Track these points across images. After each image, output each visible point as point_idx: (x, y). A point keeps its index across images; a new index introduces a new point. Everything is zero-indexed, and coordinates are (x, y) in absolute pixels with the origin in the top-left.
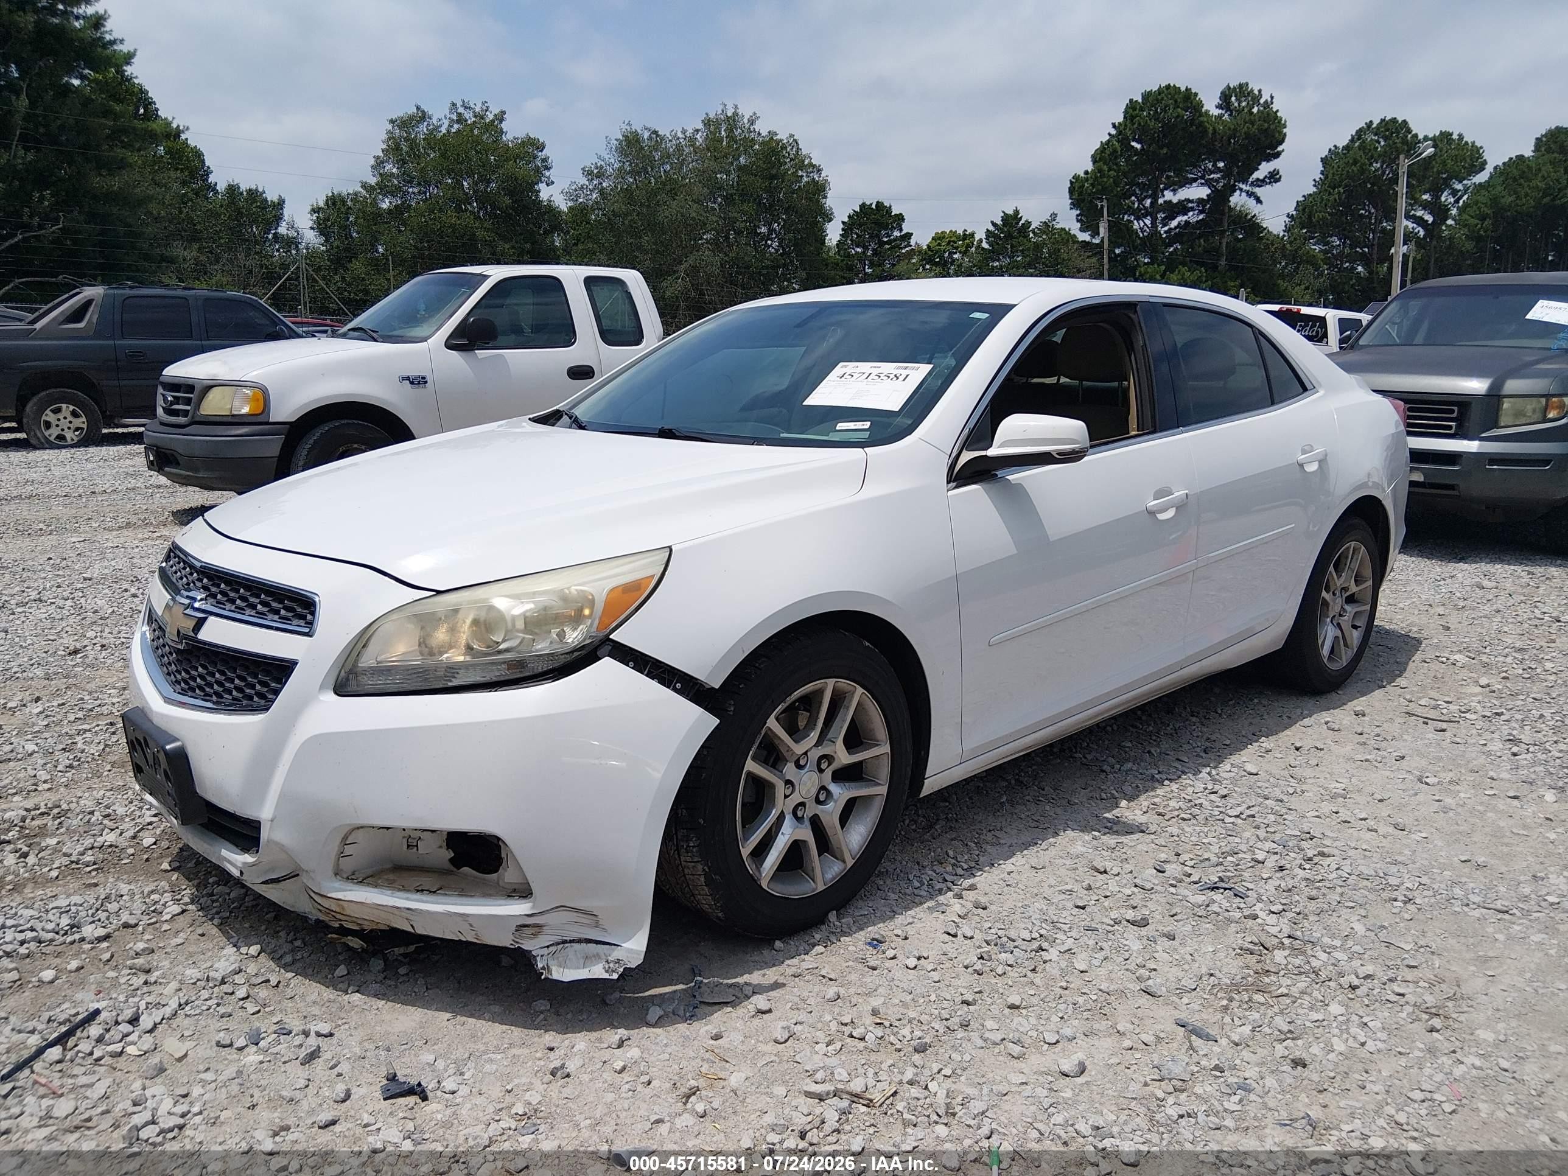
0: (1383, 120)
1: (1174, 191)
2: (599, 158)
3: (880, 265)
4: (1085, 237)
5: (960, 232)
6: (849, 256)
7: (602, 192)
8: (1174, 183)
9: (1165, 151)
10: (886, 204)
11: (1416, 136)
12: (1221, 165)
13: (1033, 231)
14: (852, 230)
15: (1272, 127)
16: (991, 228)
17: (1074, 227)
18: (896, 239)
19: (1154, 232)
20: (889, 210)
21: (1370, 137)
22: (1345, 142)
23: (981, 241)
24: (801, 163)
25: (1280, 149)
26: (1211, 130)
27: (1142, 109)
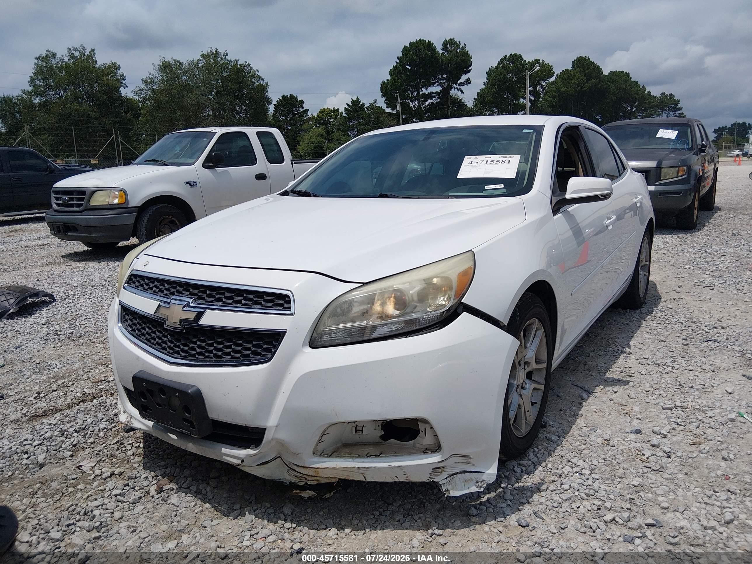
0: (511, 55)
1: (427, 88)
2: (150, 74)
3: (294, 125)
4: (389, 110)
5: (332, 108)
6: (279, 121)
7: (153, 91)
8: (426, 85)
9: (421, 70)
10: (295, 95)
11: (525, 61)
12: (445, 76)
13: (367, 108)
14: (279, 108)
15: (466, 58)
16: (347, 107)
17: (384, 106)
18: (300, 113)
19: (419, 108)
20: (296, 98)
21: (506, 62)
22: (496, 65)
23: (342, 113)
24: (254, 76)
25: (470, 68)
26: (440, 61)
27: (410, 51)
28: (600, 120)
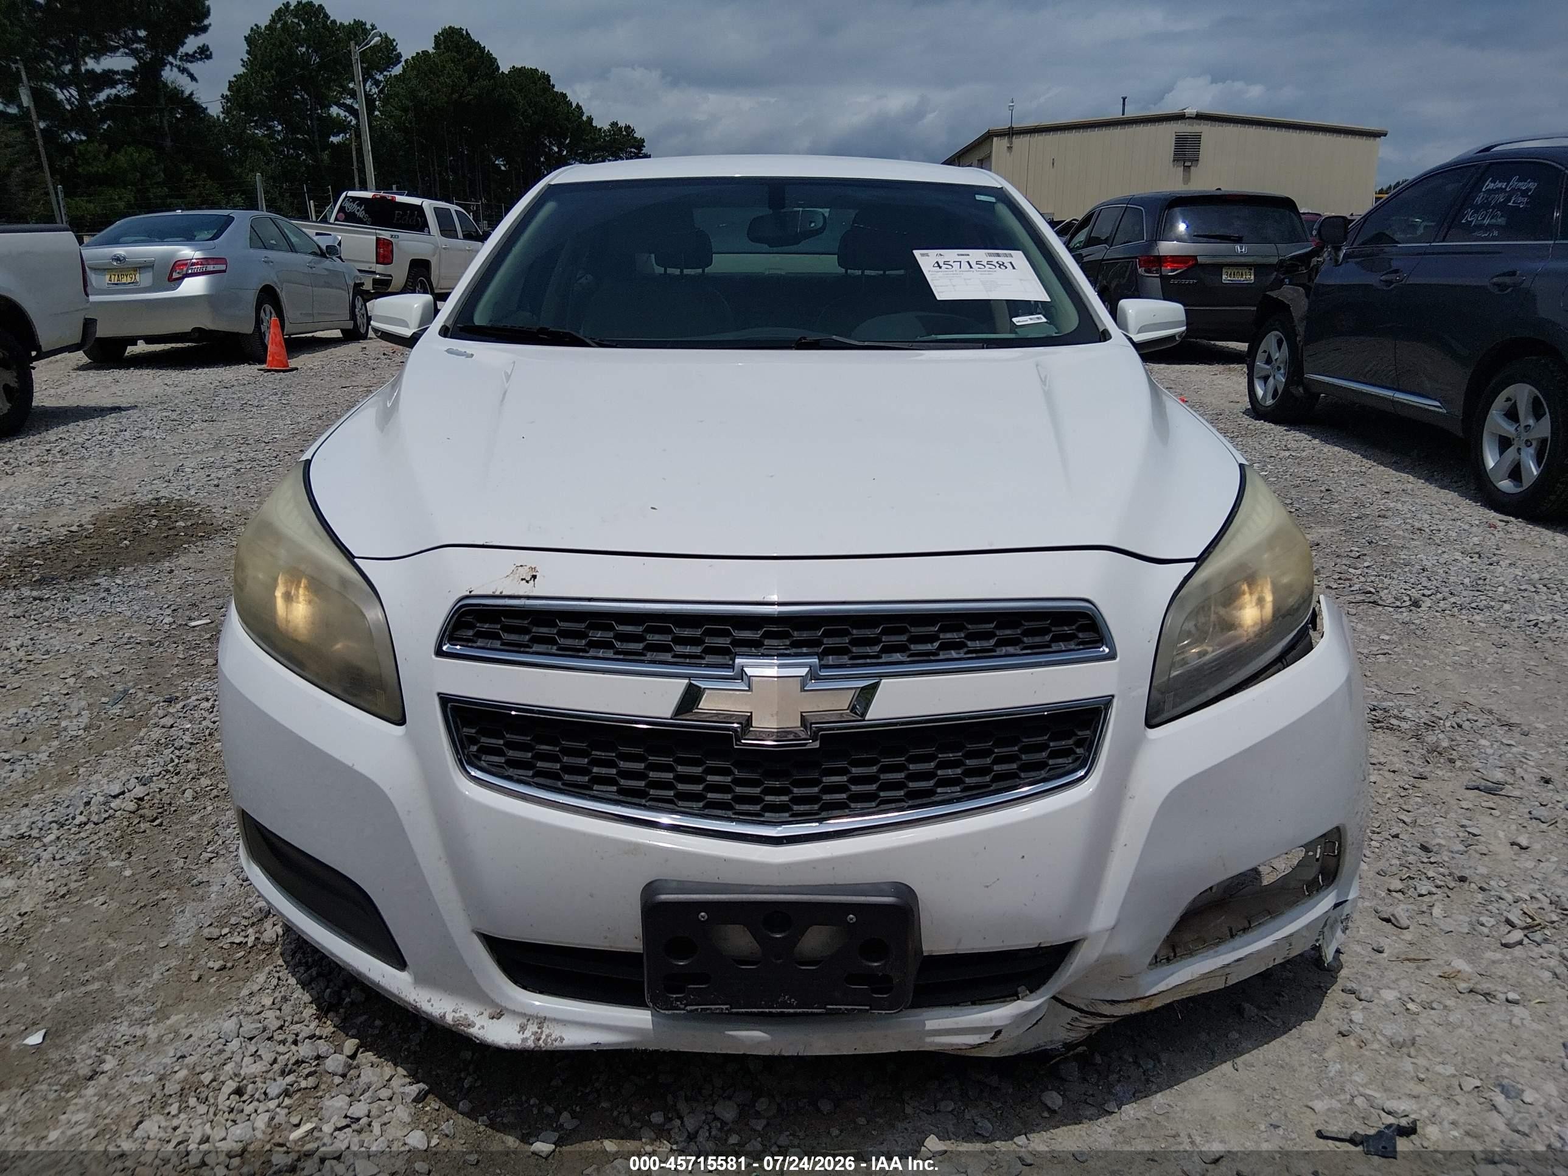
1: (97, 59)
8: (93, 50)
11: (334, 21)
12: (141, 34)
19: (83, 105)
25: (206, 22)
28: (503, 168)
